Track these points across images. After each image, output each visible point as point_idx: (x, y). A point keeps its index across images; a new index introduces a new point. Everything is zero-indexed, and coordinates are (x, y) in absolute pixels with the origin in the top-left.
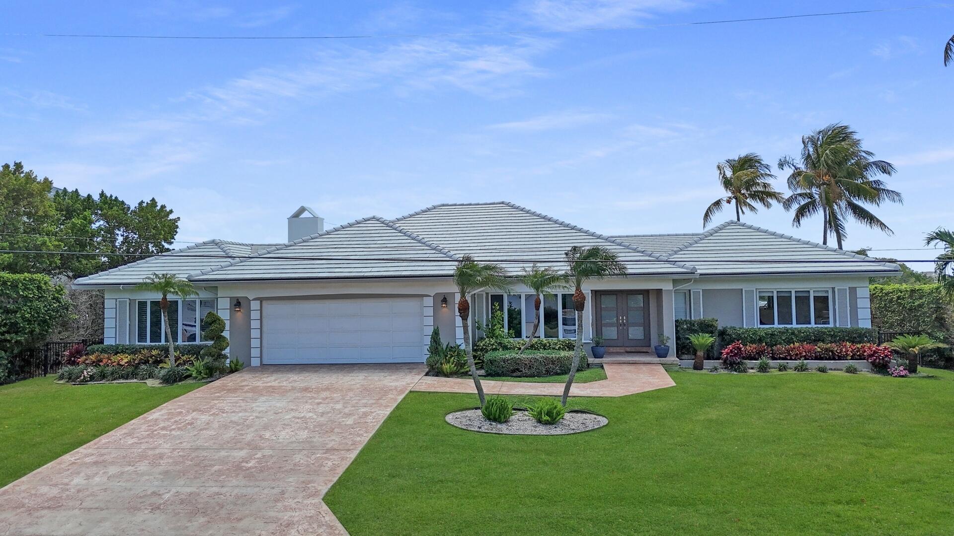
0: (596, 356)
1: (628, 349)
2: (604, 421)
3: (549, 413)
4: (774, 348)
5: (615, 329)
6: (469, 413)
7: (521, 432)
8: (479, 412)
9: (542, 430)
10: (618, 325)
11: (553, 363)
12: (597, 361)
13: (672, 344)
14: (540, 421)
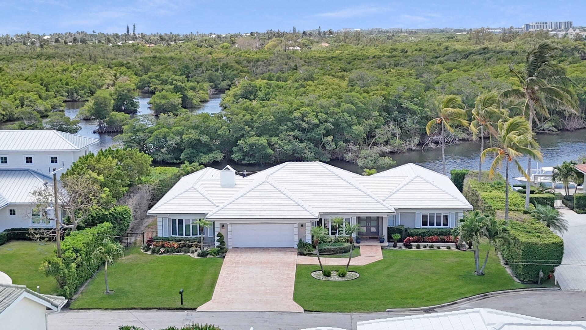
0: (357, 243)
1: (370, 236)
2: (358, 275)
3: (342, 274)
4: (424, 238)
5: (365, 228)
6: (317, 272)
7: (334, 280)
8: (321, 272)
9: (340, 279)
10: (366, 227)
11: (342, 249)
12: (358, 245)
13: (386, 238)
14: (339, 276)
